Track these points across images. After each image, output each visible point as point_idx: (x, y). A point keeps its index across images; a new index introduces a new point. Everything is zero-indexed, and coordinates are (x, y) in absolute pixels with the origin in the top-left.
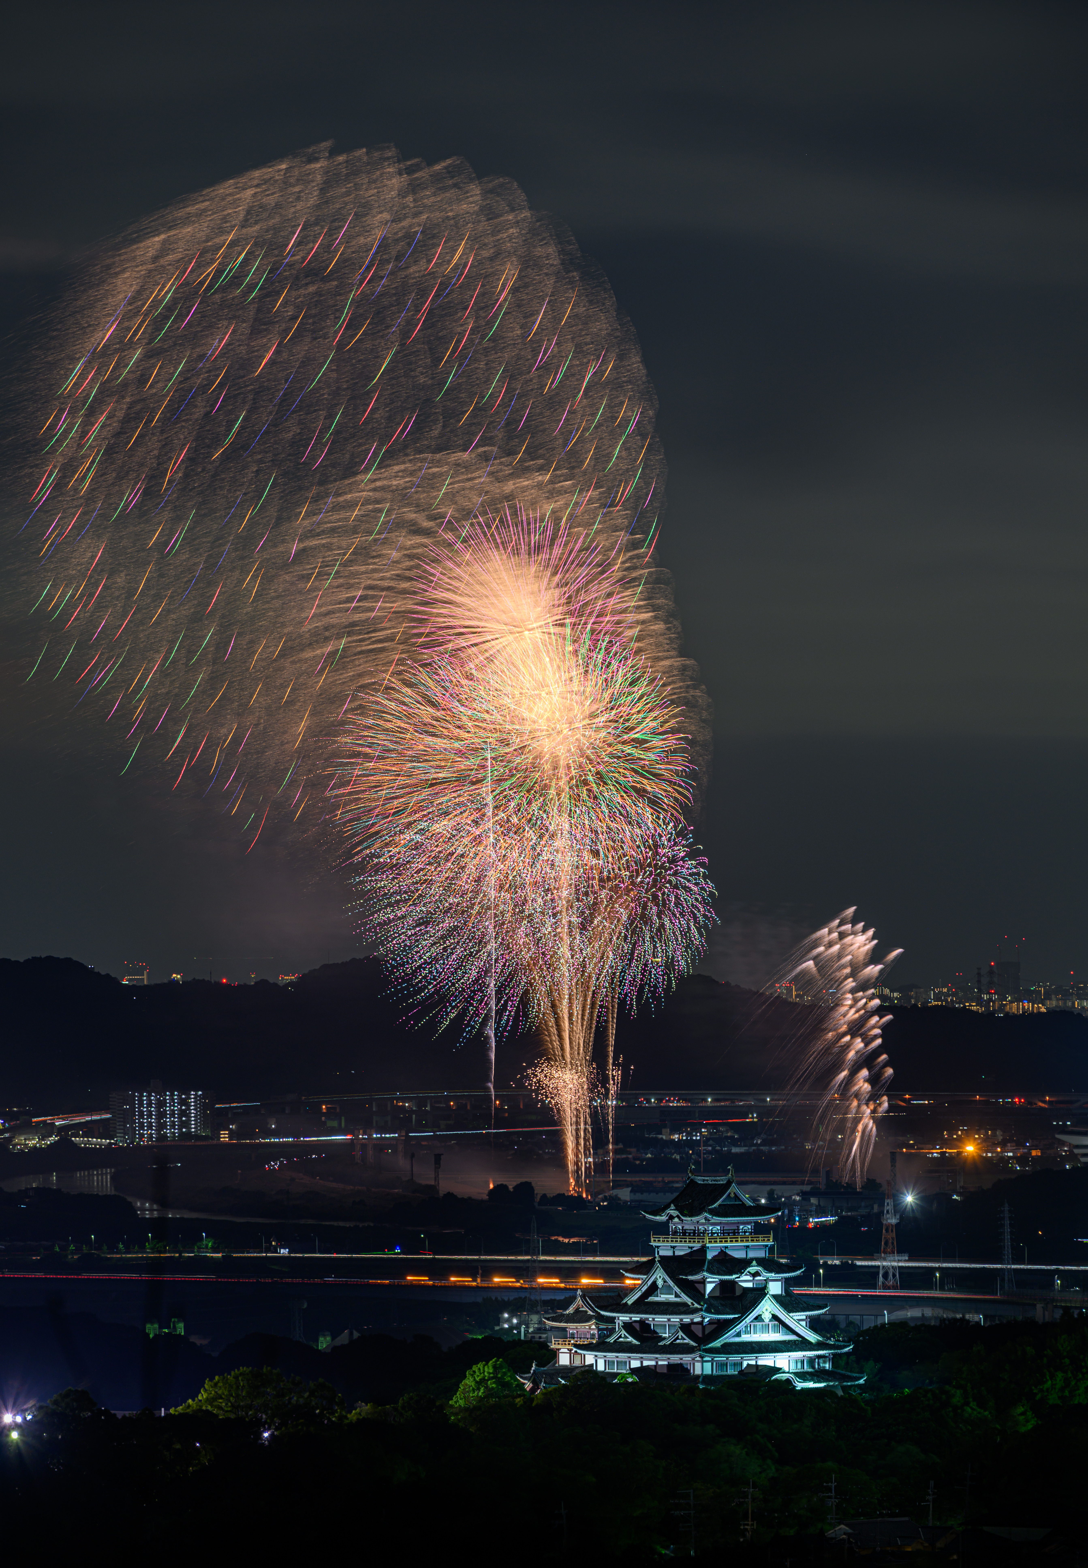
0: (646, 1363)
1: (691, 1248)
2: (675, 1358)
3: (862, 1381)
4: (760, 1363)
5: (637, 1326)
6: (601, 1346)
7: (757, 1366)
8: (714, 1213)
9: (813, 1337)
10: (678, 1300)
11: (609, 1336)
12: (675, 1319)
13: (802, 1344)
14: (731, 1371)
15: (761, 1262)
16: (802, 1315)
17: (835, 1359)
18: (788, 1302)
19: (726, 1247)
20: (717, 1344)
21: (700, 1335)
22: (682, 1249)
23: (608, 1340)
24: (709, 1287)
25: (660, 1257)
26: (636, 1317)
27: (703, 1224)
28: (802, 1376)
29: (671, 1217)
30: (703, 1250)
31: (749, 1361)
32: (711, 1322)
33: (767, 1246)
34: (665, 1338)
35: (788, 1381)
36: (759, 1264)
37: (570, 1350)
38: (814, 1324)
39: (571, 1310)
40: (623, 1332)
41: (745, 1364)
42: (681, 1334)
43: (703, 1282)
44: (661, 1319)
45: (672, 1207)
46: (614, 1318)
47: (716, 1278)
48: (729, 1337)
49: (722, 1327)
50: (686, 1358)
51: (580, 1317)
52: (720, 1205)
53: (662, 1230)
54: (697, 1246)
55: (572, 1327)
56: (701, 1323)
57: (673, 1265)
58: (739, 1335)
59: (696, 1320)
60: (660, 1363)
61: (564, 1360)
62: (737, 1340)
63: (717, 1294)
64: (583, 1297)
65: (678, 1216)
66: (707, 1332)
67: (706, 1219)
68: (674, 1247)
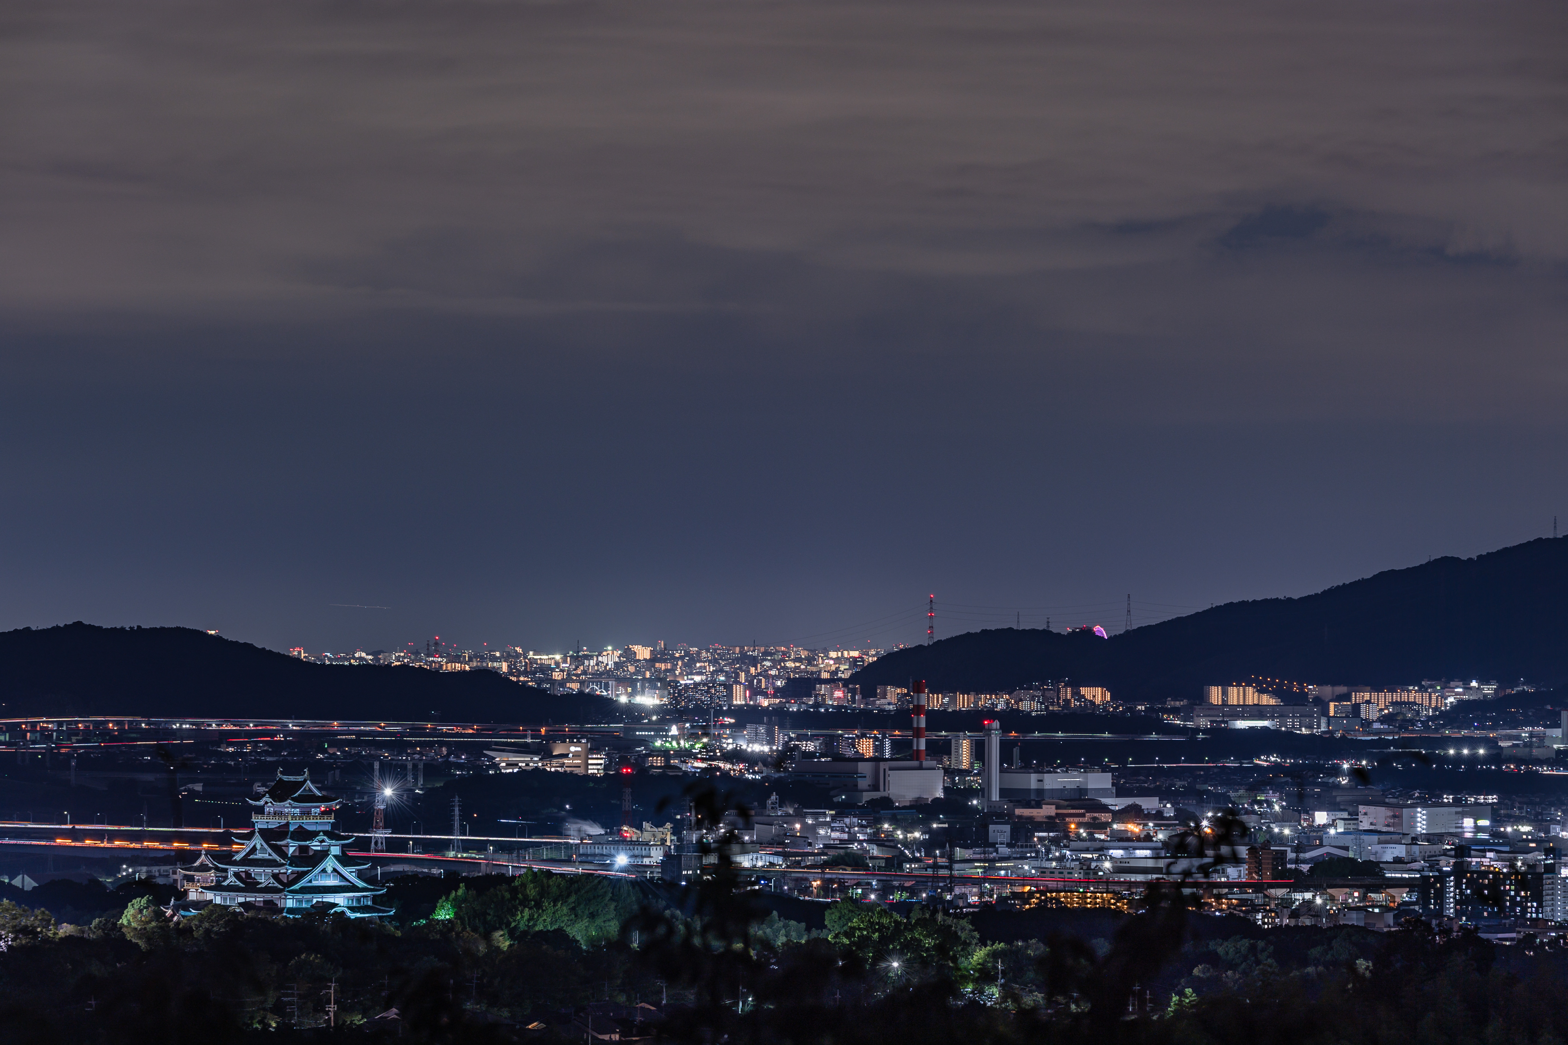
0: (248, 899)
1: (279, 823)
2: (268, 896)
3: (392, 913)
4: (324, 900)
5: (243, 875)
6: (218, 887)
7: (323, 902)
8: (294, 800)
9: (361, 884)
10: (270, 857)
11: (224, 881)
12: (269, 870)
13: (353, 888)
14: (304, 905)
15: (326, 833)
16: (353, 869)
17: (375, 899)
18: (344, 860)
19: (303, 823)
20: (296, 887)
21: (286, 881)
22: (274, 823)
23: (223, 884)
24: (291, 850)
25: (259, 829)
26: (242, 869)
27: (287, 807)
28: (353, 909)
29: (266, 803)
30: (287, 824)
31: (316, 899)
32: (292, 873)
33: (330, 822)
34: (261, 883)
35: (343, 913)
36: (324, 835)
37: (197, 890)
38: (360, 875)
39: (197, 864)
40: (234, 879)
41: (315, 901)
42: (272, 880)
43: (287, 846)
44: (260, 870)
45: (267, 795)
46: (227, 869)
47: (297, 843)
48: (303, 883)
49: (300, 876)
50: (275, 897)
51: (204, 868)
52: (299, 795)
53: (260, 811)
54: (284, 822)
55: (198, 875)
56: (285, 873)
57: (267, 834)
58: (310, 881)
59: (282, 871)
60: (258, 899)
61: (193, 896)
62: (310, 884)
63: (297, 854)
64: (206, 855)
65: (271, 802)
66: (290, 879)
67: (290, 804)
68: (268, 823)
